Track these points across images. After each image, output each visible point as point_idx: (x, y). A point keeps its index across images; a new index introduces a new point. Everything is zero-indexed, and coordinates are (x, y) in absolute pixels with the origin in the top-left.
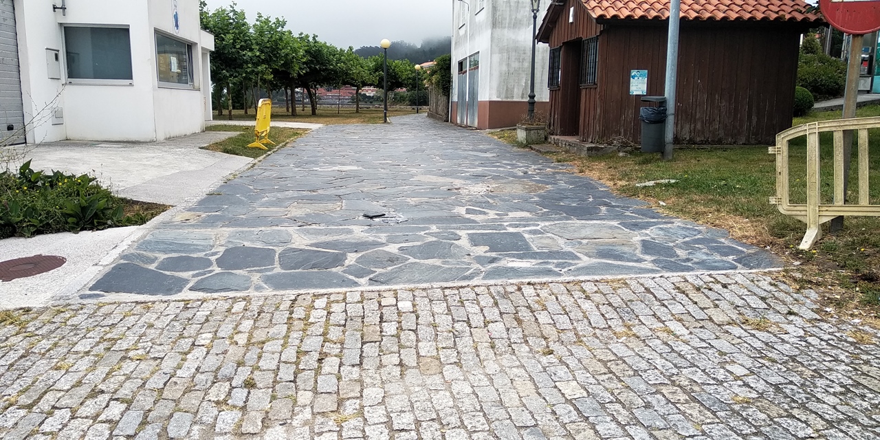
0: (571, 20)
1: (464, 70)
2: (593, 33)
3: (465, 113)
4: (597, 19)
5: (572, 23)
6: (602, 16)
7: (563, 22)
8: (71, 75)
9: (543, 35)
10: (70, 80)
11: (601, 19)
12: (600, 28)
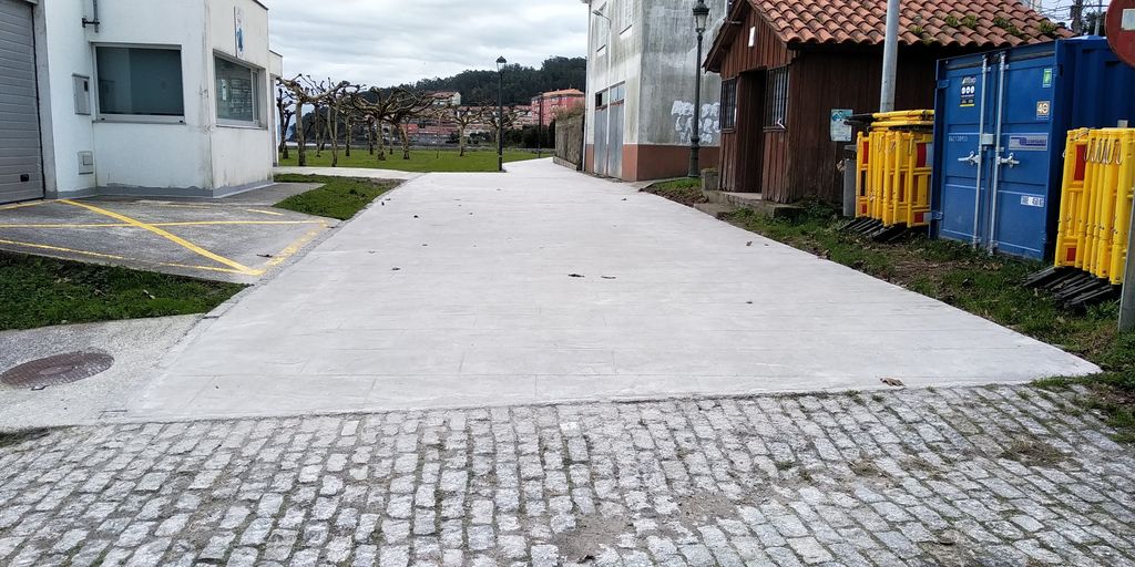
0: (751, 43)
1: (603, 104)
2: (782, 61)
3: (605, 160)
4: (788, 43)
5: (753, 48)
6: (794, 40)
7: (741, 46)
8: (103, 111)
9: (714, 64)
10: (103, 116)
11: (794, 43)
12: (792, 54)
